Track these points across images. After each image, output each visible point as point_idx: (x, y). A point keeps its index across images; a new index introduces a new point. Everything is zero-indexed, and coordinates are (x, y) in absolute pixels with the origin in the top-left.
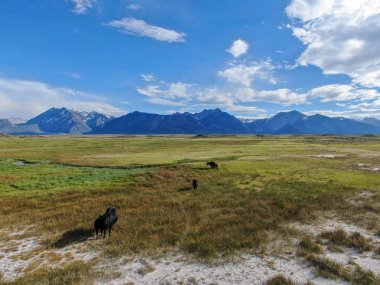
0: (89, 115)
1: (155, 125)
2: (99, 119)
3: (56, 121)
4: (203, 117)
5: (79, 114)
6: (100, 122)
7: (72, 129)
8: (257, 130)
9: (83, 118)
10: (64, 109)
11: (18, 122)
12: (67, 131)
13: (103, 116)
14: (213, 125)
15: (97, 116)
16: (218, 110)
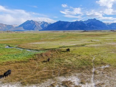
0: (42, 23)
1: (67, 26)
2: (45, 24)
3: (29, 25)
4: (88, 22)
5: (38, 22)
6: (46, 26)
7: (35, 29)
8: (112, 28)
9: (39, 24)
10: (32, 20)
11: (16, 26)
12: (33, 29)
13: (47, 23)
14: (92, 26)
15: (45, 23)
16: (95, 19)
